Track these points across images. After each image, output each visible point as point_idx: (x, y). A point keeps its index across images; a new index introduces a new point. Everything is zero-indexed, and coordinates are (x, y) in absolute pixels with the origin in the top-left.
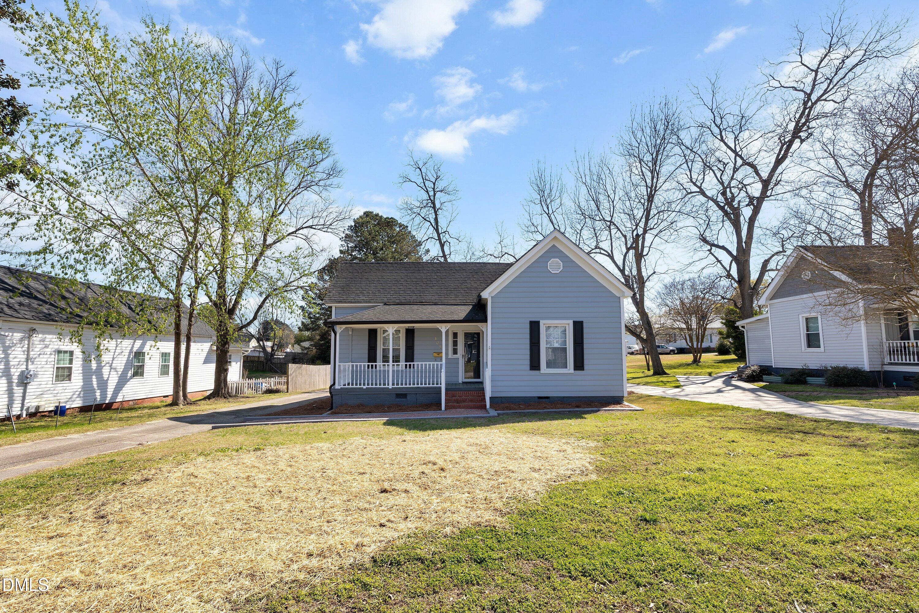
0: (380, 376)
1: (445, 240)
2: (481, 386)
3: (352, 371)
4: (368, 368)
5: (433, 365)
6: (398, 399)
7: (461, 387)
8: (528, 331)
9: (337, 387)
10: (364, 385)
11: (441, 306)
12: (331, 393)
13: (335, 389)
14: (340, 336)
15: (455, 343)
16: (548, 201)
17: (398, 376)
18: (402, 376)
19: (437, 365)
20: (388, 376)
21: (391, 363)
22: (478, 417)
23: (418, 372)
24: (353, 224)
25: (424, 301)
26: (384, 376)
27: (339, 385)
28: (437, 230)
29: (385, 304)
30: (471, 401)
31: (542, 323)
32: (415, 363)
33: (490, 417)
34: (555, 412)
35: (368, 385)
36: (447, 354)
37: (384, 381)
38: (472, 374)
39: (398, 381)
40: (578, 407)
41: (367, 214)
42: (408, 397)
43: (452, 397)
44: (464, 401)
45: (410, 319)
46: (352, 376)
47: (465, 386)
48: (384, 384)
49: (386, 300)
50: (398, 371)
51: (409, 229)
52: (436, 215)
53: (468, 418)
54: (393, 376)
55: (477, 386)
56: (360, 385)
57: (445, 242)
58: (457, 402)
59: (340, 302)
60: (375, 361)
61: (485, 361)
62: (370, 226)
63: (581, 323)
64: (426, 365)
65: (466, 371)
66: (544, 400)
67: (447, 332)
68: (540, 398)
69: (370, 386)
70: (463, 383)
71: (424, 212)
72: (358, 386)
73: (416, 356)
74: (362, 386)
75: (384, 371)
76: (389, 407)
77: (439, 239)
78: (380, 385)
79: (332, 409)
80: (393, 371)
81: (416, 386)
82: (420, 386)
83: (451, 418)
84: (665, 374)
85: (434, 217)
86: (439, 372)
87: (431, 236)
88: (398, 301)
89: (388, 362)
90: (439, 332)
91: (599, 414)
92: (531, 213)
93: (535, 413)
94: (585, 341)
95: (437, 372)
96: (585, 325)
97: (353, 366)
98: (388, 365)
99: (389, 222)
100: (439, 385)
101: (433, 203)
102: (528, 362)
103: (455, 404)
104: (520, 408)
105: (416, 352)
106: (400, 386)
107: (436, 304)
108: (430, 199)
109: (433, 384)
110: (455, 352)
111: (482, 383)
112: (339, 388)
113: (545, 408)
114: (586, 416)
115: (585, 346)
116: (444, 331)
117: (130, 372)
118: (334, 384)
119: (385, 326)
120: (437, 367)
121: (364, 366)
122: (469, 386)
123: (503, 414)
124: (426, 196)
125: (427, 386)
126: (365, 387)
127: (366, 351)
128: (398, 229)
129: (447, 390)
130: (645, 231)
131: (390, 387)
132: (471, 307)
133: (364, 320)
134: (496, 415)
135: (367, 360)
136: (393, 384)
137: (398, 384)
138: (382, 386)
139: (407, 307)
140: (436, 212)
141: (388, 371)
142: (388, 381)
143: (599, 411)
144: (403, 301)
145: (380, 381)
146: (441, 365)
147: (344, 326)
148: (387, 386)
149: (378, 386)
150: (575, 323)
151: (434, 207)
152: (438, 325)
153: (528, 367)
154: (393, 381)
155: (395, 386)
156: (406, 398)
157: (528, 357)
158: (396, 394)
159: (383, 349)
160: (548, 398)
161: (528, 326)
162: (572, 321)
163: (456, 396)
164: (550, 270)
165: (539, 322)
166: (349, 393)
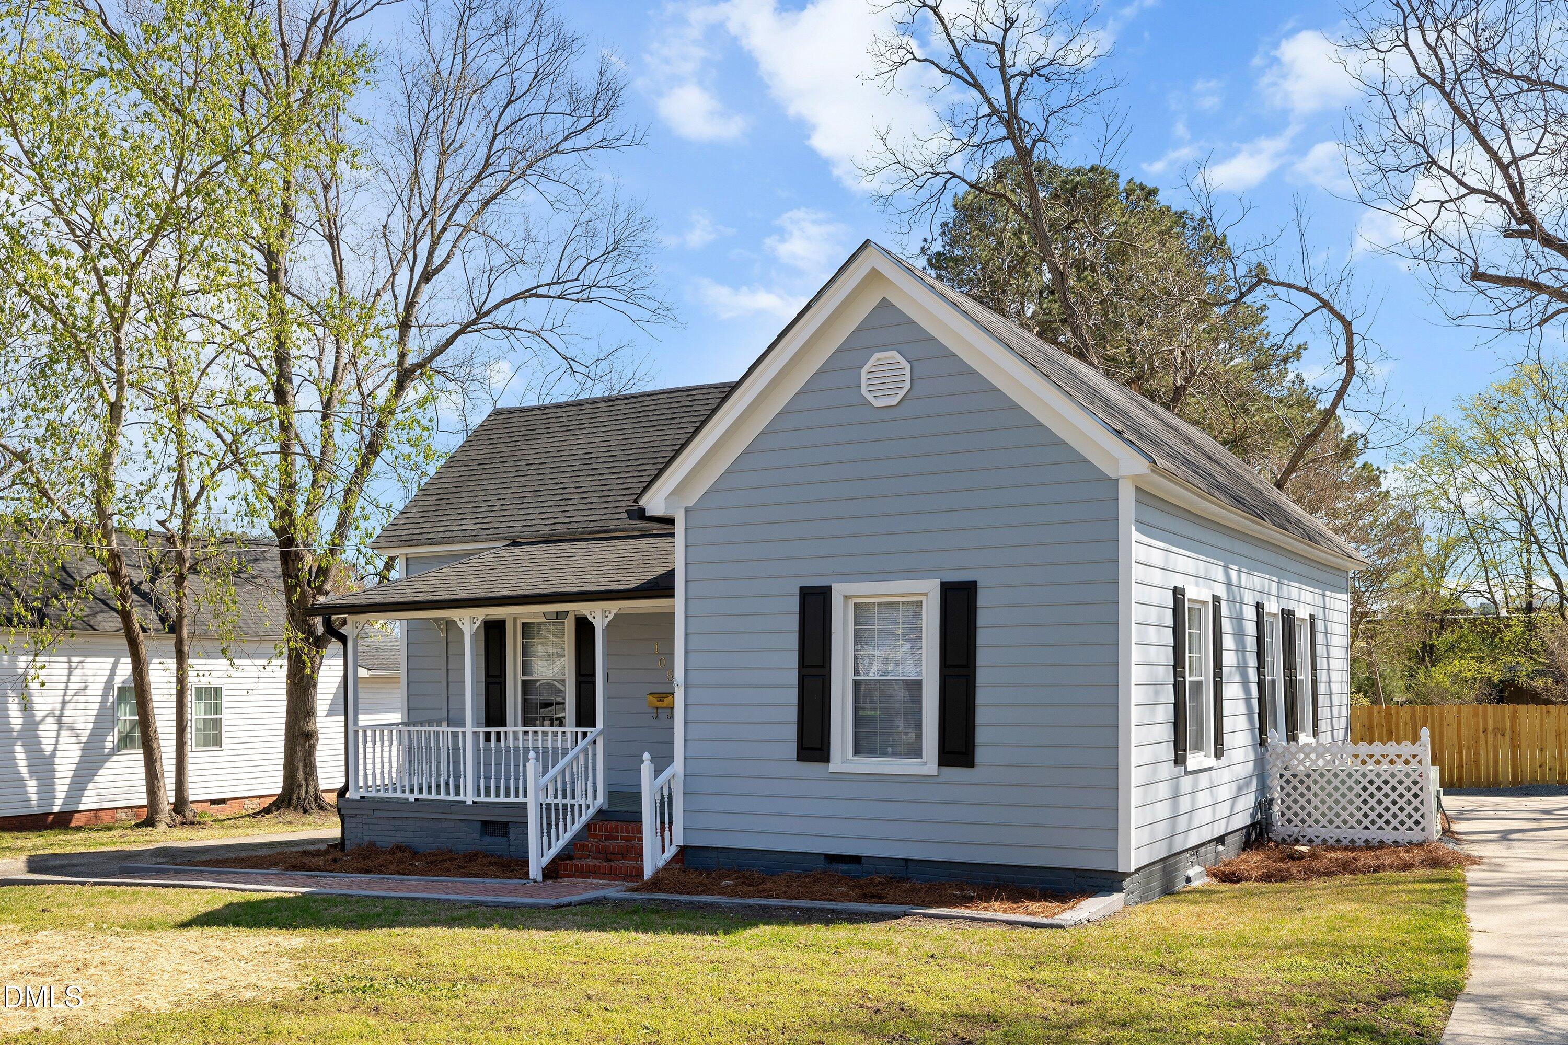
6: (488, 839)
8: (793, 623)
9: (352, 792)
11: (646, 542)
13: (346, 799)
29: (515, 543)
31: (839, 591)
35: (421, 790)
42: (512, 833)
43: (608, 838)
49: (518, 528)
59: (408, 543)
60: (504, 722)
63: (969, 590)
66: (845, 867)
68: (830, 858)
69: (425, 795)
72: (399, 794)
74: (407, 795)
78: (447, 792)
88: (545, 531)
94: (982, 656)
96: (983, 599)
102: (791, 733)
106: (492, 798)
107: (644, 534)
112: (357, 797)
115: (978, 676)
116: (599, 626)
117: (110, 738)
119: (454, 615)
126: (412, 798)
127: (482, 690)
131: (469, 799)
135: (485, 717)
136: (477, 792)
137: (488, 792)
138: (451, 797)
144: (560, 530)
148: (461, 798)
149: (442, 796)
150: (948, 589)
152: (585, 609)
153: (791, 749)
155: (482, 798)
156: (506, 834)
157: (792, 714)
158: (484, 823)
159: (524, 683)
160: (856, 859)
161: (794, 604)
162: (938, 582)
163: (616, 838)
164: (870, 397)
165: (829, 588)
166: (378, 814)
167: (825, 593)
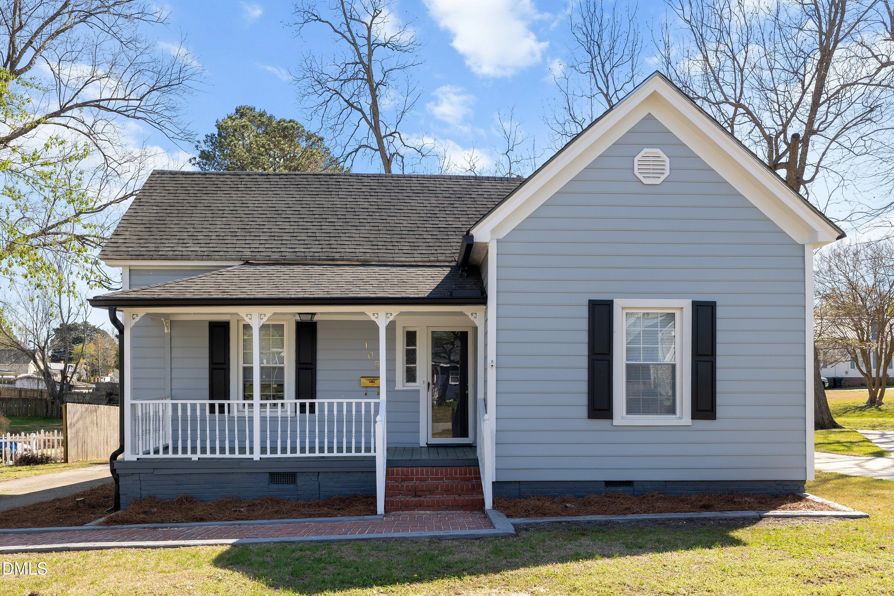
0: (232, 431)
1: (393, 151)
2: (470, 456)
3: (175, 420)
4: (212, 410)
5: (358, 405)
6: (274, 486)
7: (425, 456)
8: (584, 325)
9: (128, 456)
10: (194, 451)
11: (377, 269)
12: (113, 471)
13: (123, 462)
14: (133, 337)
15: (411, 356)
16: (607, 68)
17: (274, 431)
18: (284, 431)
19: (368, 405)
20: (251, 431)
21: (257, 400)
22: (466, 538)
23: (322, 421)
24: (216, 131)
25: (337, 256)
26: (242, 431)
27: (134, 451)
28: (376, 128)
29: (247, 263)
30: (448, 491)
31: (618, 305)
32: (316, 401)
33: (496, 537)
34: (655, 521)
35: (204, 451)
36: (391, 381)
37: (242, 442)
38: (449, 425)
39: (274, 442)
40: (706, 507)
41: (241, 112)
42: (300, 480)
43: (403, 480)
44: (431, 491)
45: (301, 295)
46: (175, 431)
47: (433, 455)
48: (242, 450)
49: (247, 253)
50: (274, 419)
51: (326, 144)
52: (374, 97)
53: (440, 539)
54: (263, 431)
55: (460, 454)
56: (185, 451)
57: (392, 155)
58: (415, 492)
59: (139, 257)
60: (227, 397)
61: (480, 396)
62: (249, 137)
63: (711, 307)
64: (340, 405)
65: (436, 420)
66: (620, 489)
67: (391, 327)
68: (608, 483)
69: (208, 455)
70: (430, 446)
71: (348, 89)
72: (180, 455)
73: (320, 386)
74: (189, 455)
75: (241, 419)
76: (252, 506)
77: (381, 149)
78: (232, 451)
79: (117, 507)
80: (263, 420)
81: (317, 454)
82: (326, 454)
83: (396, 539)
84: (835, 426)
85: (370, 101)
86: (370, 422)
87: (364, 142)
88: (276, 256)
89: (250, 397)
90: (373, 327)
91: (762, 525)
92: (570, 92)
93: (607, 524)
94: (720, 349)
95: (368, 422)
96: (720, 312)
97: (175, 406)
98: (251, 406)
99: (285, 129)
100: (372, 454)
101: (368, 70)
102: (583, 399)
103: (410, 499)
104: (566, 511)
105: (320, 375)
106: (279, 455)
107: (365, 264)
108: (362, 62)
109: (358, 450)
110: (411, 376)
111: (472, 447)
112: (134, 458)
113: (628, 510)
114: (738, 534)
115: (720, 362)
116: (382, 325)
118: (121, 450)
119: (242, 311)
120: (368, 411)
121: (203, 406)
122: (442, 455)
123: (527, 528)
124: (351, 57)
125: (345, 454)
126: (195, 458)
127: (205, 374)
128: (304, 144)
129: (390, 464)
130: (810, 131)
131: (257, 456)
132: (447, 271)
133: (188, 296)
134: (512, 530)
135: (207, 392)
136: (263, 450)
137: (274, 450)
138: (237, 455)
139: (298, 269)
140: (373, 91)
141: (251, 419)
142: (251, 442)
143: (761, 518)
144: (289, 256)
145: (232, 442)
146: (377, 405)
147: (142, 311)
148: (247, 455)
149: (227, 455)
150: (697, 306)
151: (370, 80)
152: (369, 311)
153: (584, 411)
154: (263, 442)
155: (269, 455)
156: (294, 482)
157: (584, 387)
158: (271, 474)
159: (245, 369)
160: (629, 483)
161: (584, 312)
162: (690, 301)
163: (412, 479)
164: (640, 177)
165: (611, 302)
166: (157, 472)
167: (609, 305)
